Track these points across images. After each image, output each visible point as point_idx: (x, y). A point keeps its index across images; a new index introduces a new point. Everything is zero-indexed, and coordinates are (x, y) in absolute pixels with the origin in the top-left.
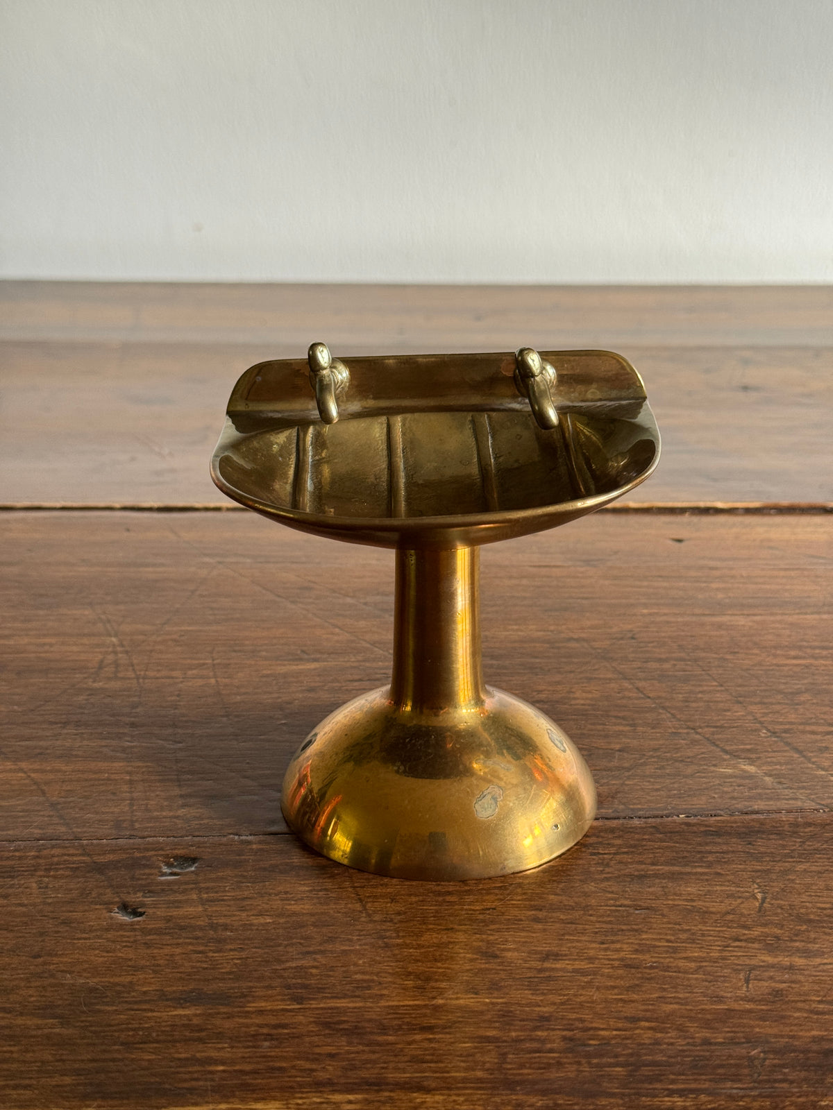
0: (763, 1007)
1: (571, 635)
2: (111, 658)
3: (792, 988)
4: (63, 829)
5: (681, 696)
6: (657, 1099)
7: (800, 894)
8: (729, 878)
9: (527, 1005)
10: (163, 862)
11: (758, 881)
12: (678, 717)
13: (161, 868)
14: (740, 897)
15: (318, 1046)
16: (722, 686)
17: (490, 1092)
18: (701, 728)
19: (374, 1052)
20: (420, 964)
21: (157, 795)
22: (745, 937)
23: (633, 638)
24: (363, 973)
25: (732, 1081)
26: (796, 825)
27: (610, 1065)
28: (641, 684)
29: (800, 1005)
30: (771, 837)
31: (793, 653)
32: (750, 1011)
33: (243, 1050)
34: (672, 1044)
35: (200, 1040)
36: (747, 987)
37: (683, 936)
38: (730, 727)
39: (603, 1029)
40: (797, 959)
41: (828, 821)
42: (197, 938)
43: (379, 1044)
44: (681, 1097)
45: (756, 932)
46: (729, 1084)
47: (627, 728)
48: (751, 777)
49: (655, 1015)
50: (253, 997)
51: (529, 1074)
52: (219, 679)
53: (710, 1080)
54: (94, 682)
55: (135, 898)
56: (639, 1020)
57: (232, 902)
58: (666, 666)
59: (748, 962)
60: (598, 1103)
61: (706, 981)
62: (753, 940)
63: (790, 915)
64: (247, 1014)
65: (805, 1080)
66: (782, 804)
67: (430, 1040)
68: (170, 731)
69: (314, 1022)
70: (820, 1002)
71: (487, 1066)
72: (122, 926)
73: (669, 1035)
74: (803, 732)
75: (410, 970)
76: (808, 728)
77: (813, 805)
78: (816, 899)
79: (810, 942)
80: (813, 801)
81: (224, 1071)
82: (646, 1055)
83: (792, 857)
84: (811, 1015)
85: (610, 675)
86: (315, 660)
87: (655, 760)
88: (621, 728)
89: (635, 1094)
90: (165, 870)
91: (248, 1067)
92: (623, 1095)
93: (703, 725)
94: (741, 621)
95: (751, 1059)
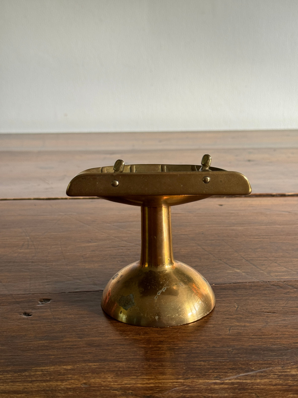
0: (234, 337)
1: (182, 233)
2: (27, 243)
3: (244, 332)
4: (7, 292)
5: (217, 250)
6: (196, 363)
7: (250, 305)
8: (227, 301)
9: (156, 338)
10: (39, 301)
11: (237, 302)
12: (216, 256)
13: (38, 302)
14: (230, 307)
15: (86, 350)
16: (231, 247)
17: (141, 362)
18: (223, 259)
19: (104, 352)
20: (122, 327)
21: (39, 282)
22: (230, 318)
23: (203, 234)
24: (103, 330)
25: (221, 357)
26: (251, 286)
27: (181, 354)
28: (204, 247)
29: (246, 336)
30: (243, 290)
31: (256, 237)
32: (230, 338)
33: (61, 352)
34: (203, 348)
35: (47, 350)
36: (229, 332)
38: (232, 259)
39: (181, 344)
40: (247, 324)
41: (262, 285)
42: (49, 322)
43: (106, 349)
44: (204, 362)
45: (234, 316)
46: (220, 358)
47: (198, 260)
48: (238, 273)
49: (198, 340)
50: (66, 337)
51: (154, 357)
52: (62, 248)
53: (214, 357)
54: (21, 250)
55: (28, 311)
56: (193, 341)
57: (61, 311)
58: (213, 242)
59: (230, 324)
60: (176, 364)
61: (216, 330)
62: (233, 319)
63: (246, 311)
64: (63, 342)
65: (245, 357)
66: (248, 281)
67: (123, 348)
68: (45, 263)
69: (85, 344)
70: (253, 335)
71: (141, 355)
72: (24, 319)
73: (202, 345)
74: (257, 260)
75: (118, 329)
76: (259, 259)
77: (258, 281)
78: (255, 307)
79: (252, 319)
80: (258, 279)
81: (54, 358)
82: (193, 351)
83: (249, 295)
84: (249, 339)
85: (194, 245)
86: (95, 242)
87: (206, 269)
88: (196, 260)
89: (189, 361)
90: (40, 303)
91: (62, 357)
92: (185, 362)
93: (223, 258)
94: (240, 228)
95: (228, 351)
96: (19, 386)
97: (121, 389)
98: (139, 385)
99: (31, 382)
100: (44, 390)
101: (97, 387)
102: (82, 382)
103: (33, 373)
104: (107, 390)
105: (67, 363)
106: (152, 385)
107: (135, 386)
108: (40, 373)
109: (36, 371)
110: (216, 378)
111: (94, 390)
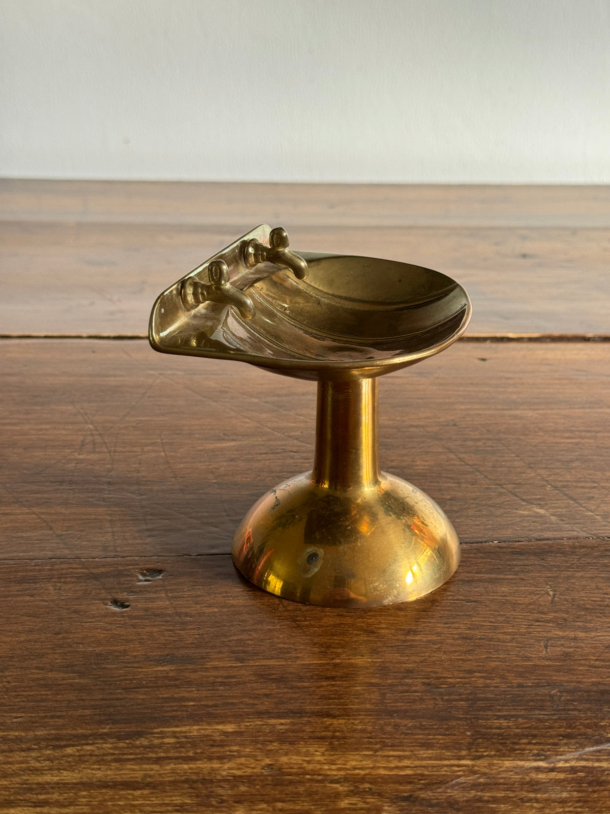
0: (558, 664)
1: (412, 423)
2: (90, 438)
3: (577, 652)
4: (67, 552)
5: (490, 463)
6: (489, 721)
7: (579, 591)
8: (529, 582)
9: (397, 663)
10: (140, 573)
11: (550, 583)
12: (490, 477)
13: (138, 576)
14: (538, 594)
15: (257, 689)
16: (518, 456)
17: (376, 717)
18: (505, 484)
19: (295, 693)
20: (322, 637)
21: (130, 530)
22: (543, 619)
23: (455, 425)
24: (285, 643)
25: (539, 710)
26: (574, 547)
27: (456, 700)
28: (462, 456)
29: (583, 662)
30: (557, 555)
31: (567, 435)
32: (549, 666)
33: (206, 692)
34: (497, 687)
35: (177, 686)
36: (546, 651)
37: (500, 619)
38: (526, 484)
39: (450, 678)
40: (579, 633)
41: (596, 545)
42: (167, 622)
43: (298, 688)
44: (505, 720)
45: (551, 616)
46: (538, 712)
47: (454, 485)
48: (542, 516)
49: (485, 669)
50: (209, 658)
51: (402, 706)
52: (167, 453)
53: (525, 710)
54: (79, 454)
55: (120, 597)
56: (475, 672)
57: (190, 599)
58: (480, 444)
59: (546, 635)
60: (450, 724)
61: (518, 647)
62: (549, 621)
63: (573, 605)
64: (207, 670)
65: (589, 709)
66: (565, 534)
67: (333, 685)
68: (135, 487)
69: (253, 674)
70: (596, 660)
71: (373, 701)
72: (114, 614)
73: (495, 681)
74: (576, 487)
75: (315, 641)
76: (579, 485)
77: (585, 535)
78: (591, 595)
79: (587, 622)
80: (585, 531)
81: (194, 705)
82: (480, 693)
83: (572, 568)
84: (591, 669)
85: (440, 450)
86: (233, 440)
87: (475, 505)
88: (450, 485)
89: (475, 718)
90: (141, 577)
91: (210, 703)
92: (466, 718)
93: (506, 483)
94: (530, 413)
95: (552, 696)
96: (133, 771)
97: (346, 779)
98: (382, 772)
99: (158, 761)
100: (184, 782)
101: (297, 774)
102: (263, 764)
103: (156, 742)
104: (318, 781)
105: (223, 720)
106: (409, 772)
107: (374, 772)
108: (172, 740)
109: (163, 735)
110: (538, 757)
111: (291, 782)
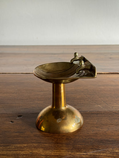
0: (94, 135)
1: (79, 89)
2: (16, 92)
3: (99, 133)
4: (5, 112)
5: (92, 97)
6: (77, 145)
7: (103, 121)
8: (93, 119)
11: (97, 120)
12: (91, 99)
14: (94, 121)
15: (33, 138)
16: (98, 95)
17: (55, 144)
18: (94, 101)
19: (40, 139)
23: (87, 90)
25: (88, 143)
26: (104, 113)
27: (71, 141)
28: (87, 95)
30: (100, 114)
31: (109, 91)
32: (92, 135)
34: (81, 139)
35: (18, 137)
36: (93, 132)
37: (85, 126)
38: (98, 101)
39: (72, 137)
40: (100, 129)
41: (109, 112)
42: (20, 125)
44: (80, 145)
45: (95, 126)
47: (84, 101)
48: (99, 107)
49: (79, 135)
50: (26, 132)
51: (60, 142)
52: (29, 94)
53: (85, 143)
54: (13, 94)
55: (12, 121)
56: (77, 136)
58: (91, 93)
59: (93, 129)
60: (69, 145)
61: (87, 131)
63: (101, 124)
65: (98, 143)
66: (103, 110)
67: (48, 138)
68: (22, 101)
69: (33, 135)
70: (102, 134)
71: (55, 141)
72: (11, 124)
74: (108, 101)
78: (105, 122)
79: (103, 127)
80: (107, 110)
81: (20, 141)
82: (77, 140)
83: (103, 117)
84: (100, 136)
85: (83, 94)
86: (43, 92)
87: (87, 105)
89: (74, 145)
90: (18, 117)
91: (23, 140)
92: (72, 145)
94: (103, 87)
95: (91, 141)
96: (5, 152)
97: (45, 155)
98: (53, 154)
99: (10, 151)
100: (14, 155)
101: (36, 154)
102: (30, 152)
103: (11, 147)
104: (39, 156)
105: (25, 143)
106: (58, 154)
107: (51, 154)
108: (14, 147)
109: (12, 146)
110: (84, 152)
111: (34, 155)
